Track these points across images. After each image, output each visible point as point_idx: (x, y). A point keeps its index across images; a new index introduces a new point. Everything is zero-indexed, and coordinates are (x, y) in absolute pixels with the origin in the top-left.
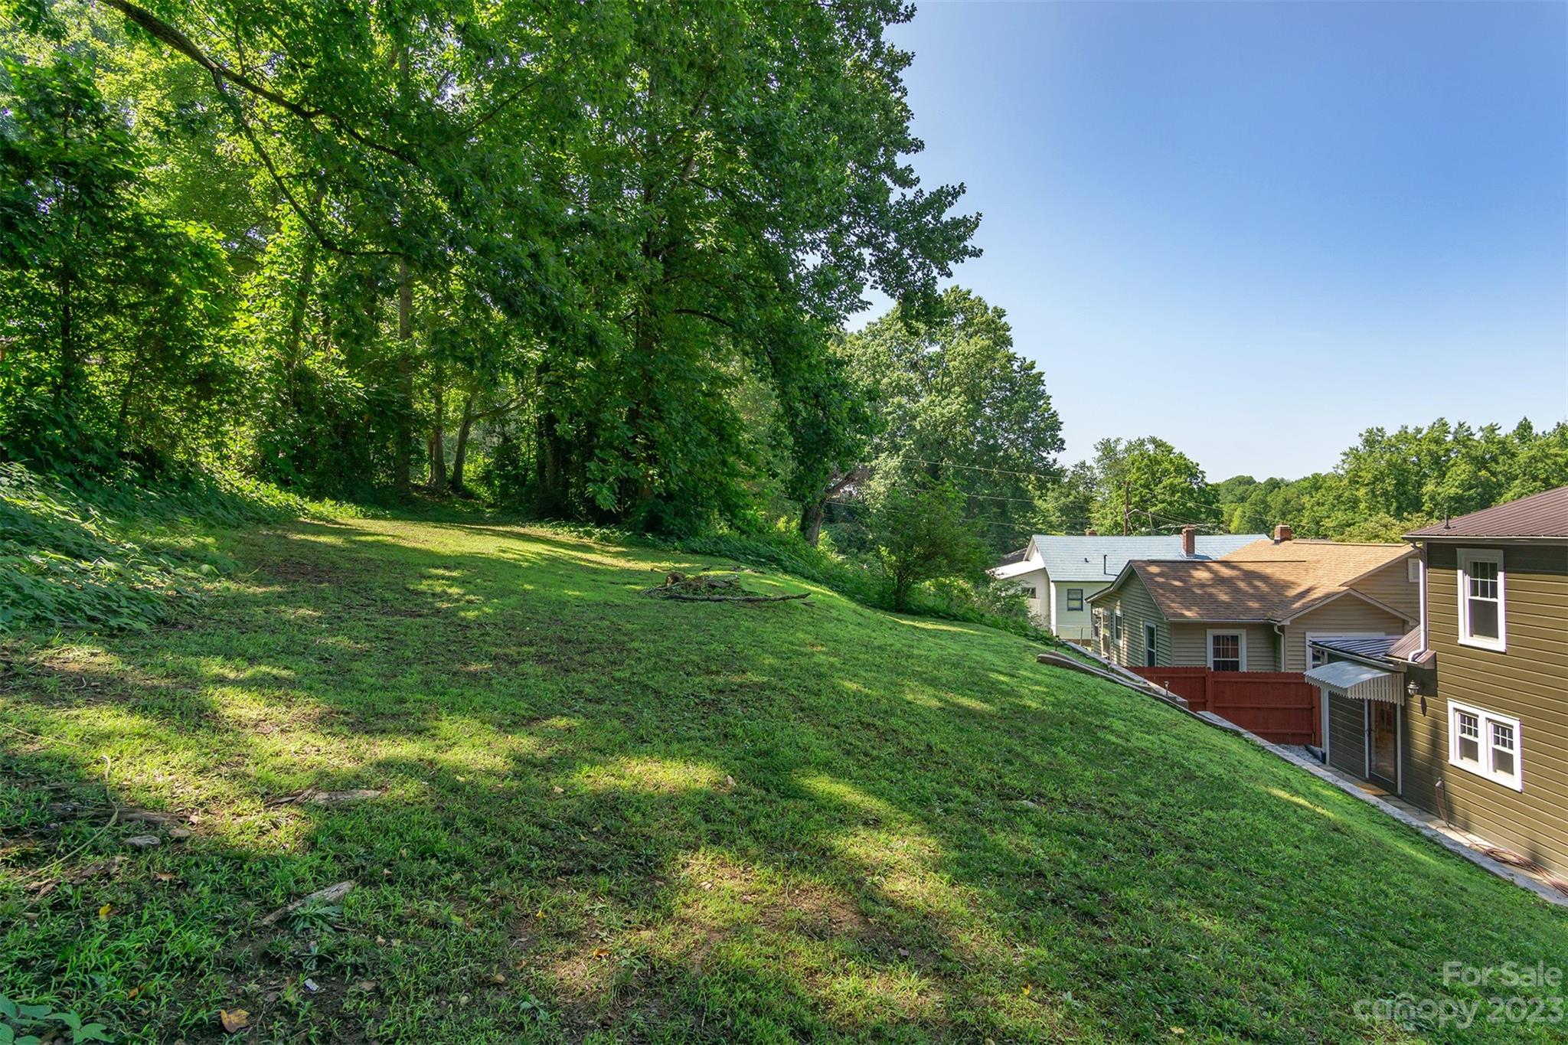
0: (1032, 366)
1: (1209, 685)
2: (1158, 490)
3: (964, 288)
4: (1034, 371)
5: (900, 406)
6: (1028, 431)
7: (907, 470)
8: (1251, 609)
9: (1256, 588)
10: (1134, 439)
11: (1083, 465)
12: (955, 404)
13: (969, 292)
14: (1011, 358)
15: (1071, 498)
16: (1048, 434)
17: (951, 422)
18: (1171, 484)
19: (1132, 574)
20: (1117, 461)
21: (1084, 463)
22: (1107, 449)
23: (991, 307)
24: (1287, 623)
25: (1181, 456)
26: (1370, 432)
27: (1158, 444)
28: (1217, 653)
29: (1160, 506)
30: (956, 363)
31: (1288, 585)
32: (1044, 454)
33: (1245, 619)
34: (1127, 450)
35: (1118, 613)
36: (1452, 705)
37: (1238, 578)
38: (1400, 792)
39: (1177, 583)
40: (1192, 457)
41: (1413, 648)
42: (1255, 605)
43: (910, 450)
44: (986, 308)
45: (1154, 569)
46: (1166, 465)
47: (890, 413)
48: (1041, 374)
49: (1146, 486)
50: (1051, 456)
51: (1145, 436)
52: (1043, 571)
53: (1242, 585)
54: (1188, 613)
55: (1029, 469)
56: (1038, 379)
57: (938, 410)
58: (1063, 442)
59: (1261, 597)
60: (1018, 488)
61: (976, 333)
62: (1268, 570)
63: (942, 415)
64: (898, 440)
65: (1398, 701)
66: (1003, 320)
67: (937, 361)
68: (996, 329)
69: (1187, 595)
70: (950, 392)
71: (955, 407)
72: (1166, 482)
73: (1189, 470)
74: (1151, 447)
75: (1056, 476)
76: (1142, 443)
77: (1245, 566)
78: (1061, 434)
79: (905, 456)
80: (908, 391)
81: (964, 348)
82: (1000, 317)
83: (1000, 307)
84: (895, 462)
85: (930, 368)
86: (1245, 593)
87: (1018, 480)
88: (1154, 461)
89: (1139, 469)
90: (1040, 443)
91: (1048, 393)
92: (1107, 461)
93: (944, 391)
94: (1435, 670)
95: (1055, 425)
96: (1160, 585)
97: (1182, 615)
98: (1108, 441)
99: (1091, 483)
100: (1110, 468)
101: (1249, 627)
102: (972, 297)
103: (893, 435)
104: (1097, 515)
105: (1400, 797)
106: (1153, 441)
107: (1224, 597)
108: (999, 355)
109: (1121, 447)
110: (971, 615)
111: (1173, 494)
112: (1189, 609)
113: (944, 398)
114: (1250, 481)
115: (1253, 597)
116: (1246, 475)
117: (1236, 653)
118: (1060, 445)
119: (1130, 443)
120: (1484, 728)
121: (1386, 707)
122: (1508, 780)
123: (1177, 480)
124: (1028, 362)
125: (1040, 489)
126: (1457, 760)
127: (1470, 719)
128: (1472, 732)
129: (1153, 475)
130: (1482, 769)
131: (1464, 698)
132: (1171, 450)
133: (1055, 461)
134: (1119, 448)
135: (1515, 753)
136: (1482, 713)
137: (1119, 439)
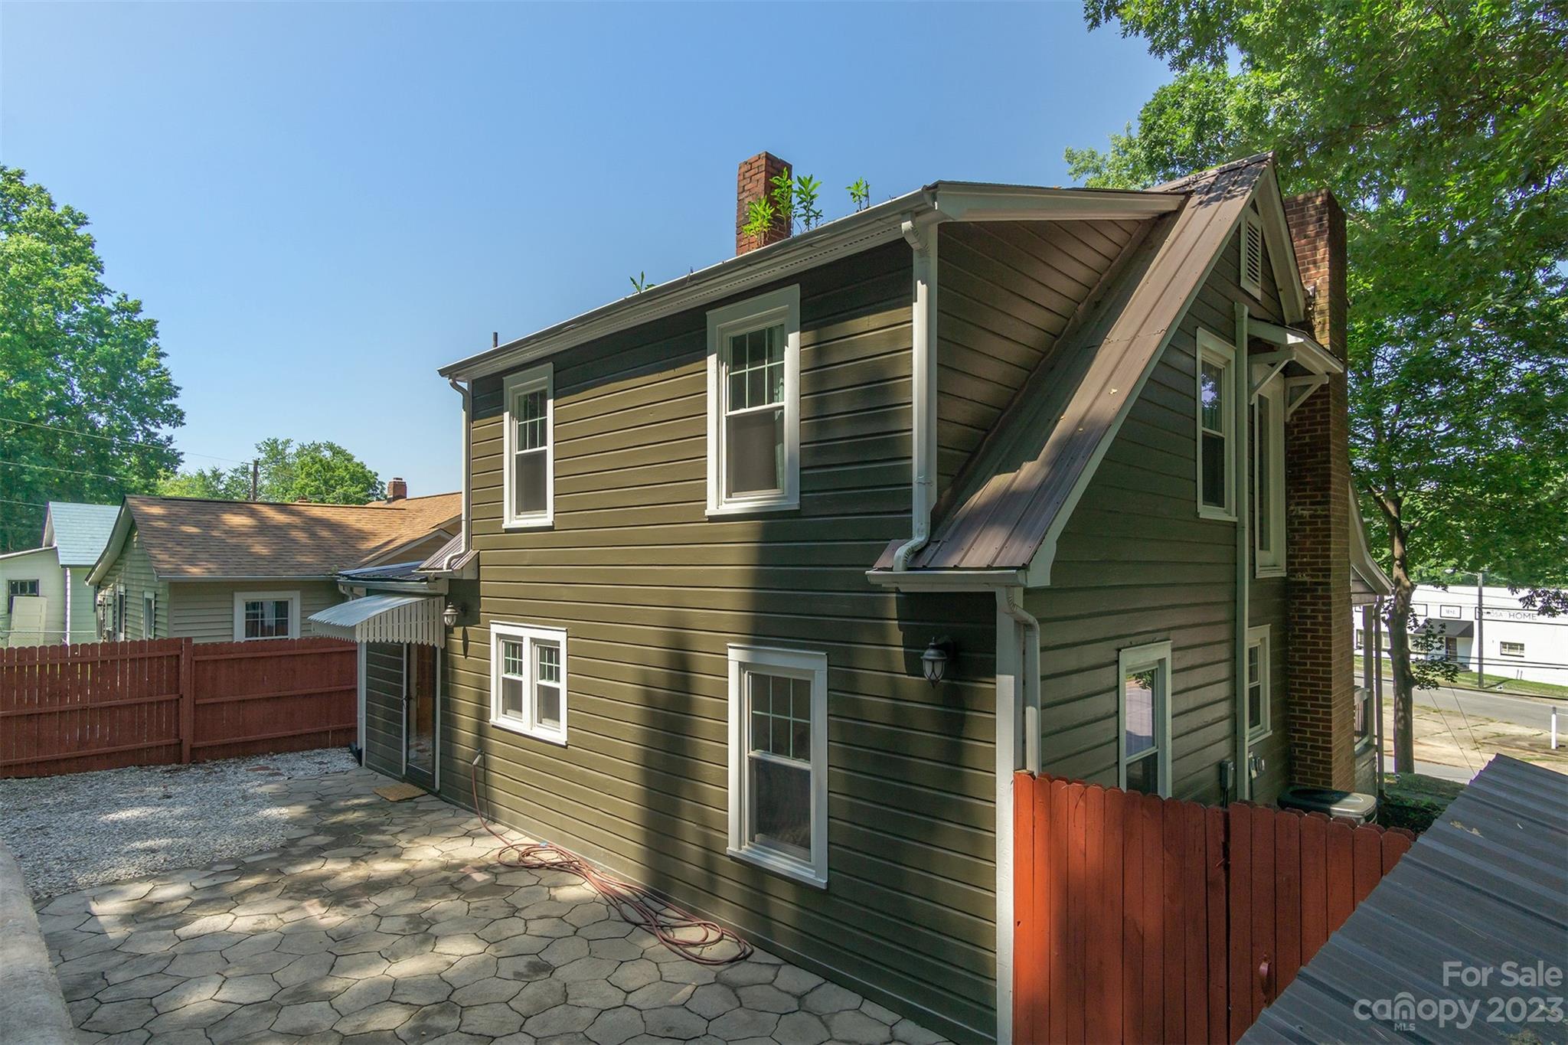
0: (137, 308)
2: (328, 498)
4: (141, 317)
10: (307, 443)
11: (244, 469)
14: (100, 289)
18: (345, 493)
19: (133, 520)
20: (286, 466)
21: (246, 467)
22: (275, 450)
23: (60, 203)
27: (336, 451)
32: (153, 429)
33: (292, 576)
34: (299, 455)
35: (122, 589)
36: (495, 629)
38: (437, 786)
41: (449, 555)
44: (51, 203)
46: (342, 473)
48: (152, 324)
49: (315, 494)
50: (163, 431)
51: (321, 440)
52: (53, 553)
54: (195, 569)
56: (151, 327)
58: (183, 416)
59: (321, 548)
65: (439, 644)
66: (84, 230)
72: (339, 490)
74: (328, 454)
75: (172, 460)
76: (317, 448)
78: (179, 404)
82: (76, 224)
83: (77, 208)
88: (328, 467)
89: (309, 475)
90: (143, 413)
91: (163, 350)
92: (273, 465)
94: (478, 580)
98: (275, 441)
101: (304, 587)
102: (27, 182)
105: (437, 794)
106: (330, 447)
109: (292, 450)
112: (200, 564)
118: (177, 419)
119: (303, 447)
120: (529, 657)
121: (426, 653)
122: (557, 733)
123: (353, 489)
124: (131, 300)
125: (147, 476)
126: (498, 717)
127: (514, 647)
128: (517, 668)
129: (326, 482)
130: (525, 722)
131: (507, 615)
132: (350, 459)
133: (170, 439)
134: (288, 451)
135: (562, 686)
136: (527, 633)
137: (288, 441)
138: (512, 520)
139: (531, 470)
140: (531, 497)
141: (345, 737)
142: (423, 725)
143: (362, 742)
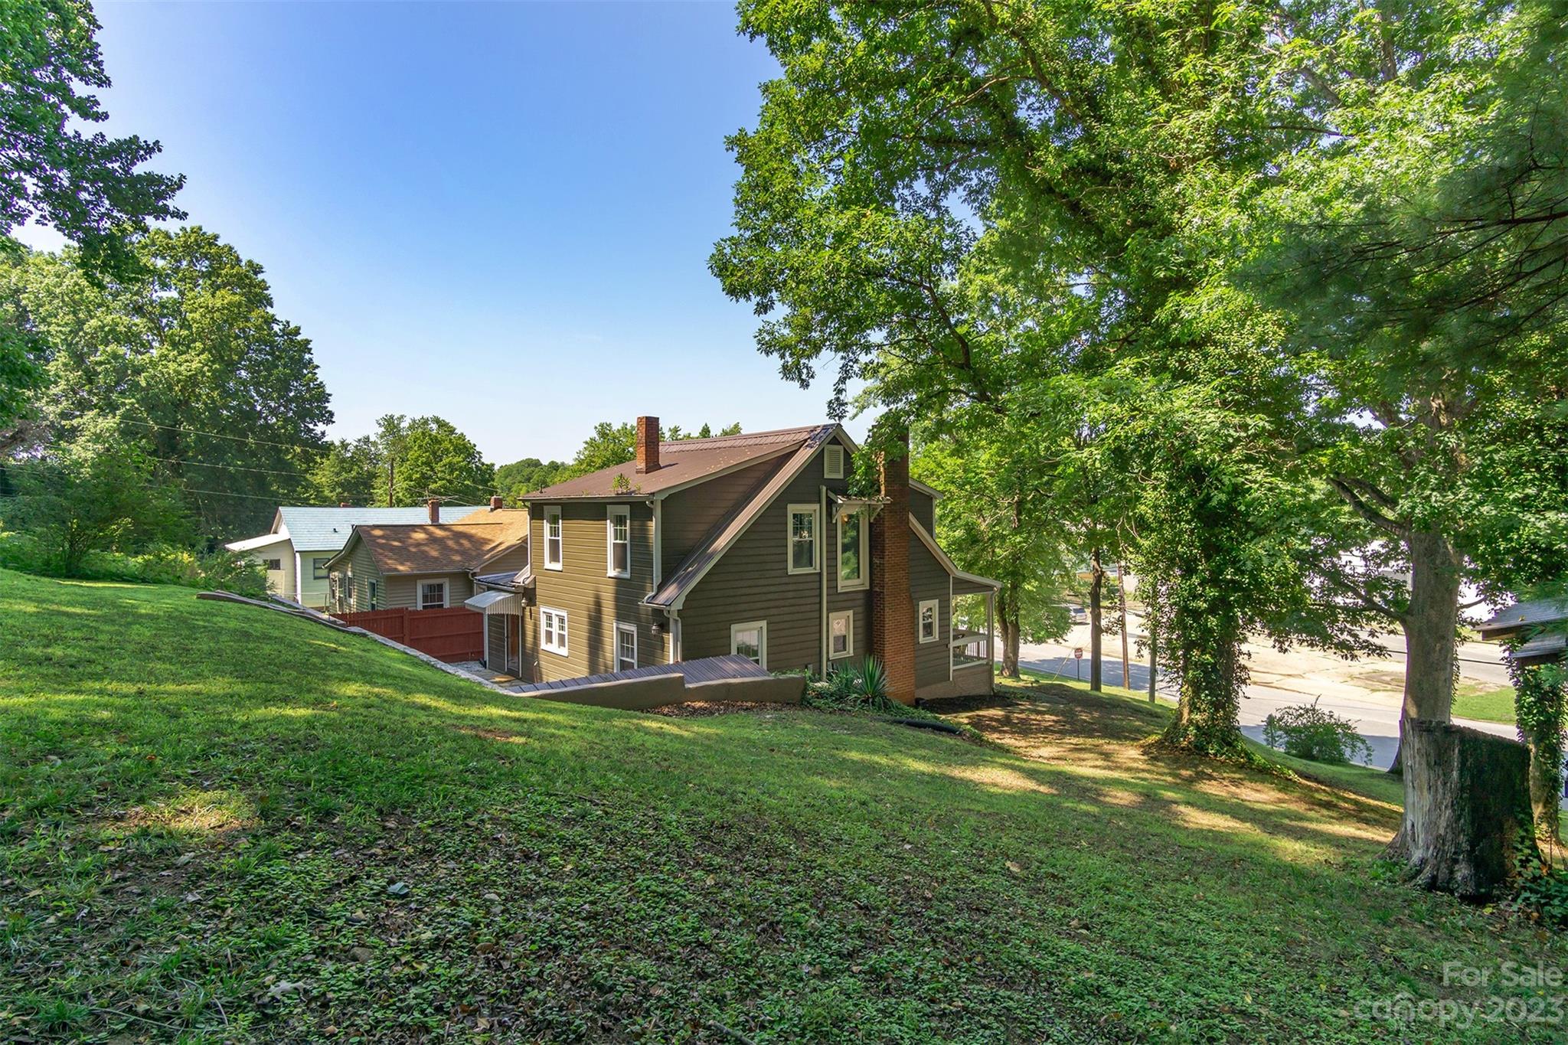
0: (297, 331)
1: (406, 624)
2: (438, 467)
3: (210, 231)
4: (299, 338)
5: (115, 356)
6: (291, 400)
7: (128, 432)
8: (453, 562)
9: (461, 545)
10: (418, 417)
11: (367, 440)
12: (195, 362)
13: (216, 237)
14: (271, 320)
15: (354, 473)
16: (316, 404)
17: (192, 381)
18: (450, 463)
19: (360, 537)
20: (402, 438)
21: (368, 438)
22: (391, 425)
23: (244, 259)
24: (477, 570)
25: (462, 437)
26: (602, 425)
27: (441, 424)
28: (425, 598)
29: (440, 483)
30: (197, 316)
31: (486, 541)
32: (311, 426)
33: (447, 570)
34: (411, 428)
35: (350, 574)
36: (542, 609)
37: (448, 538)
38: (520, 675)
39: (396, 544)
40: (471, 438)
41: (523, 577)
42: (457, 558)
43: (133, 409)
44: (238, 260)
45: (378, 532)
46: (446, 444)
47: (100, 363)
48: (308, 342)
49: (427, 464)
50: (320, 428)
51: (428, 415)
52: (288, 542)
53: (450, 543)
54: (401, 568)
55: (293, 439)
56: (305, 346)
57: (172, 366)
58: (332, 414)
59: (463, 552)
60: (280, 461)
61: (225, 285)
62: (473, 531)
63: (179, 373)
64: (114, 396)
65: (520, 613)
66: (260, 277)
67: (174, 309)
68: (251, 285)
69: (402, 554)
70: (188, 347)
71: (195, 365)
72: (446, 460)
73: (467, 450)
74: (434, 426)
75: (326, 449)
76: (426, 422)
77: (456, 528)
78: (330, 407)
79: (123, 417)
80: (131, 338)
81: (206, 298)
82: (256, 273)
83: (256, 261)
84: (109, 423)
85: (164, 316)
86: (452, 549)
87: (280, 451)
88: (436, 441)
89: (420, 447)
90: (304, 414)
91: (316, 362)
92: (391, 438)
93: (181, 346)
94: (535, 588)
95: (324, 397)
96: (381, 546)
97: (396, 570)
98: (392, 417)
99: (375, 459)
100: (394, 444)
101: (451, 576)
102: (220, 243)
103: (110, 389)
104: (380, 492)
106: (437, 420)
107: (435, 554)
108: (254, 315)
109: (405, 425)
110: (164, 576)
111: (451, 473)
112: (402, 564)
113: (181, 353)
114: (536, 464)
115: (457, 552)
116: (534, 458)
117: (441, 598)
118: (329, 418)
119: (414, 421)
120: (555, 622)
121: (515, 618)
122: (564, 651)
123: (456, 459)
124: (292, 326)
125: (307, 462)
126: (544, 645)
127: (549, 617)
128: (550, 625)
129: (434, 453)
130: (554, 647)
131: (547, 603)
132: (452, 431)
133: (323, 433)
134: (402, 425)
135: (565, 633)
136: (554, 612)
137: (402, 417)
138: (548, 565)
139: (554, 544)
140: (555, 557)
141: (478, 656)
142: (514, 651)
143: (487, 658)
